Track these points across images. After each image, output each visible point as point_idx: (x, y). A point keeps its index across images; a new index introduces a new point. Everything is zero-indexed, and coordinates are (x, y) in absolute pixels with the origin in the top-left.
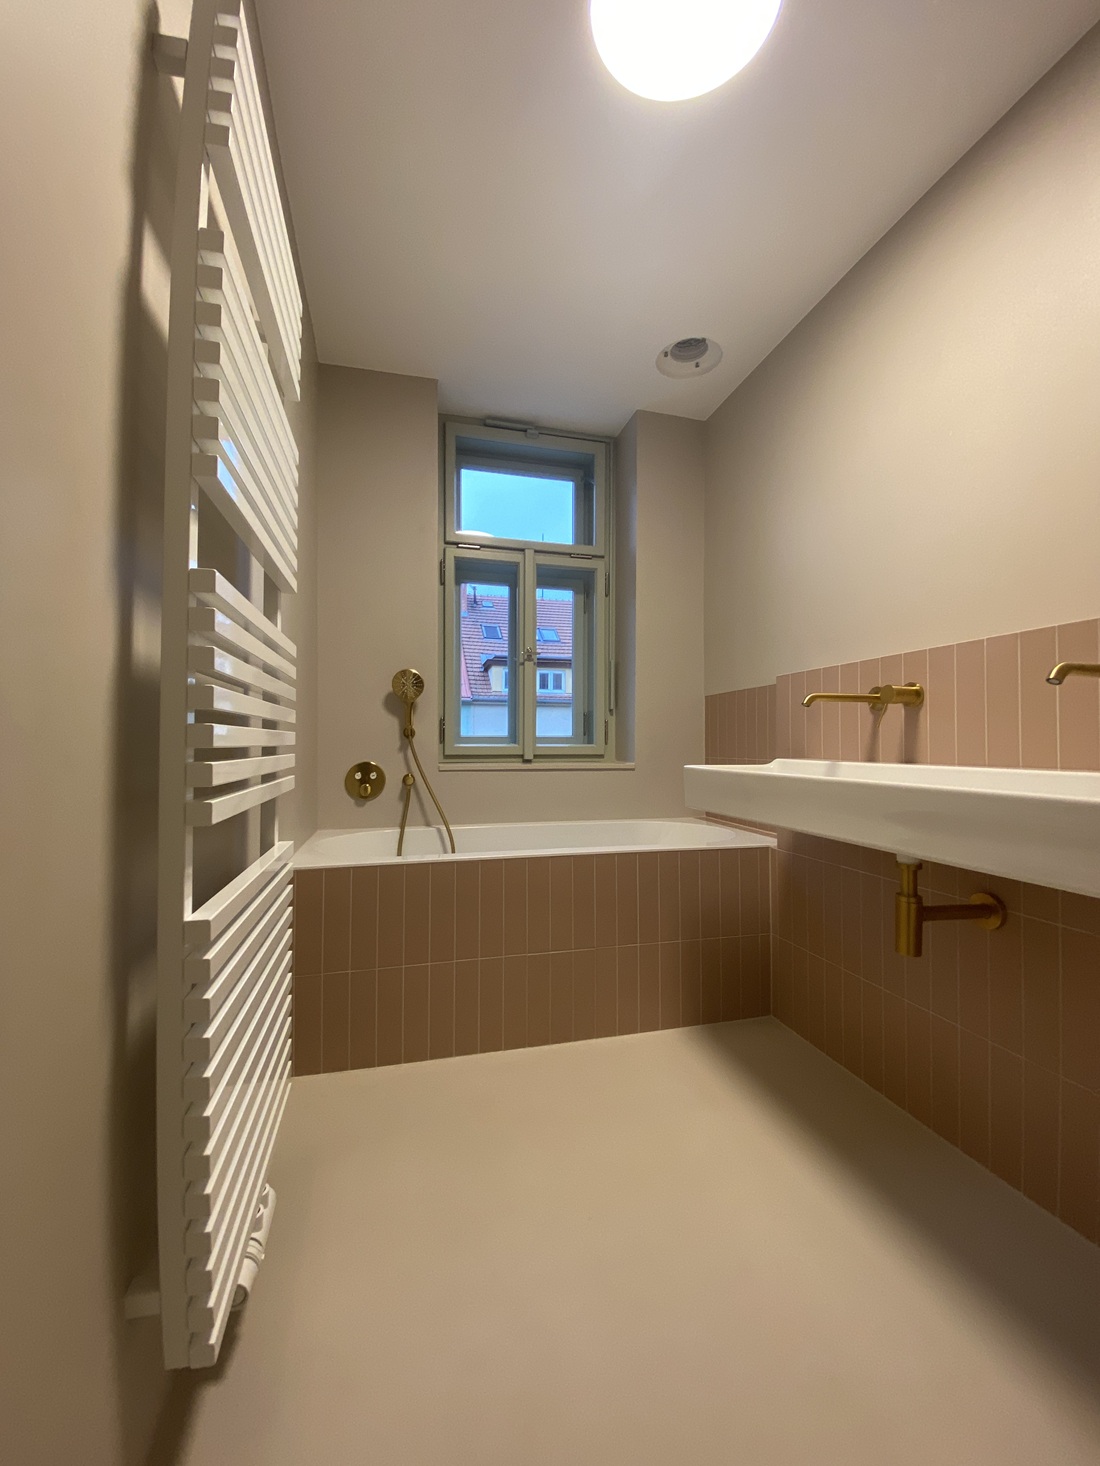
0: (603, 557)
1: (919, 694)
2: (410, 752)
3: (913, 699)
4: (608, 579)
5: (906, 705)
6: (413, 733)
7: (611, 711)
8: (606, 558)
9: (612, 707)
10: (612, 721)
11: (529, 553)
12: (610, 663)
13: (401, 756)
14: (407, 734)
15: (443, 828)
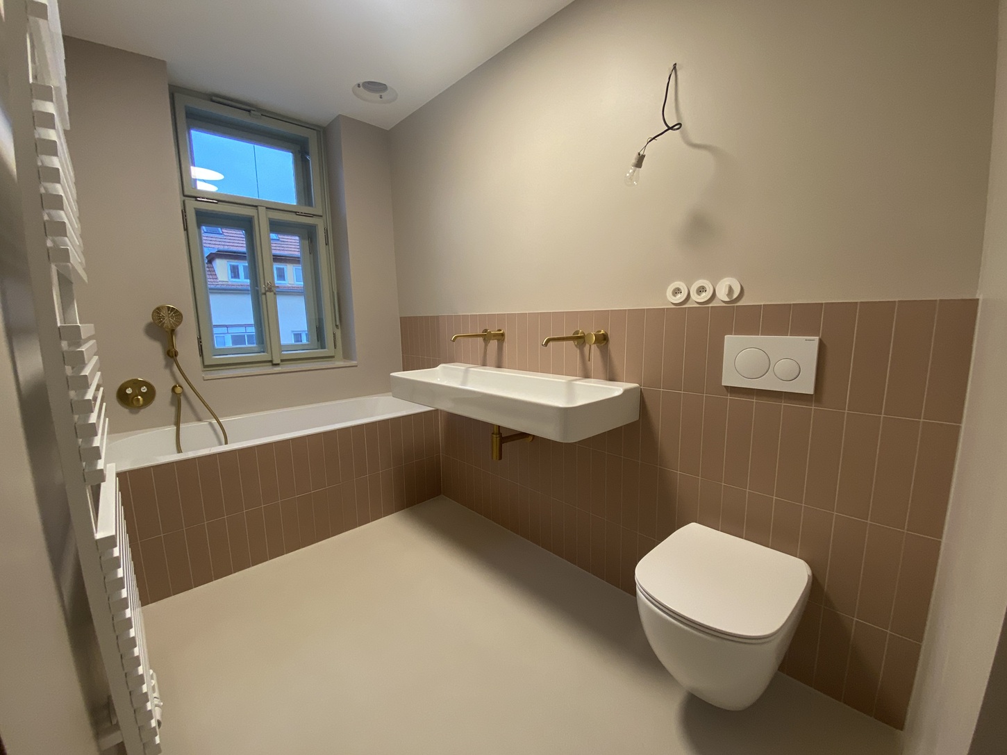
0: (321, 216)
1: (503, 335)
2: (175, 368)
3: (501, 337)
4: (326, 231)
5: (498, 340)
6: (176, 354)
7: (337, 326)
8: (324, 217)
9: (338, 323)
10: (338, 333)
11: (262, 210)
12: (333, 293)
13: (167, 372)
14: (171, 355)
15: (214, 421)
